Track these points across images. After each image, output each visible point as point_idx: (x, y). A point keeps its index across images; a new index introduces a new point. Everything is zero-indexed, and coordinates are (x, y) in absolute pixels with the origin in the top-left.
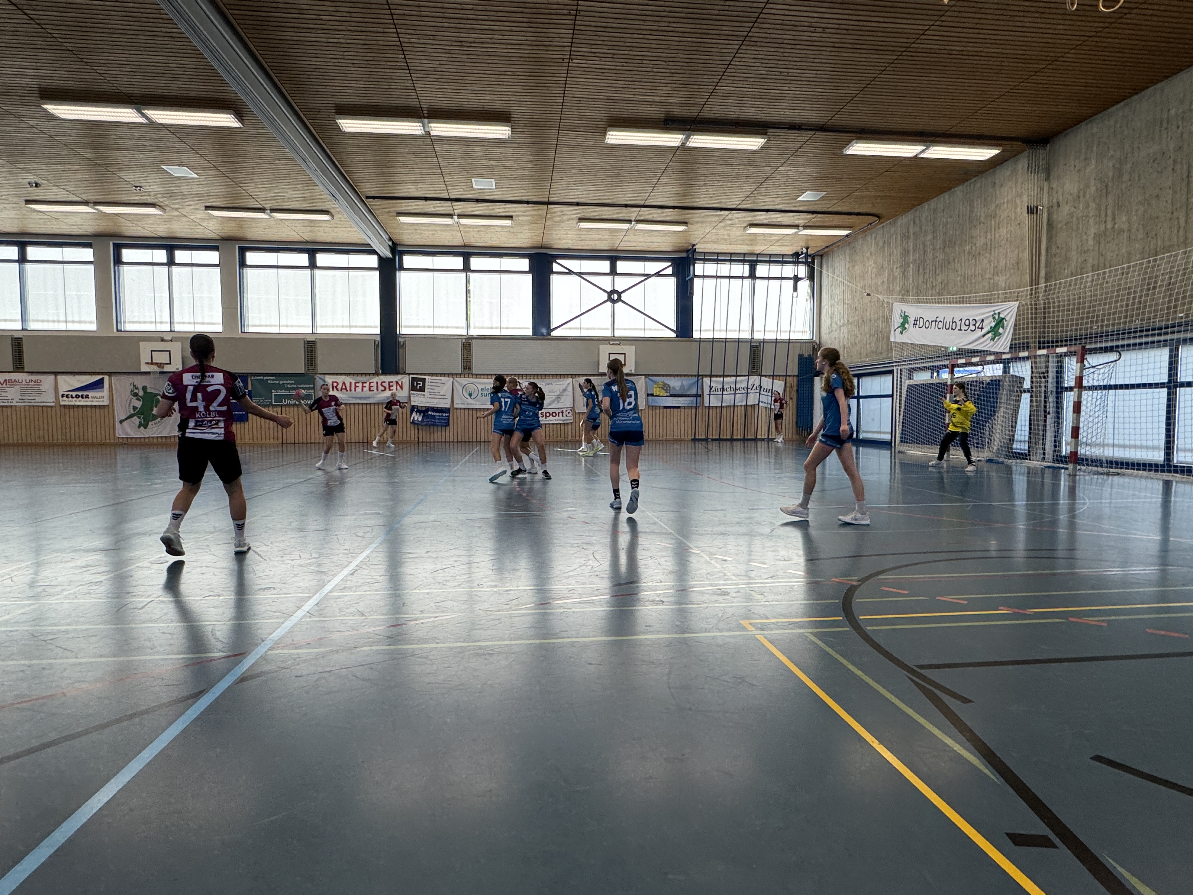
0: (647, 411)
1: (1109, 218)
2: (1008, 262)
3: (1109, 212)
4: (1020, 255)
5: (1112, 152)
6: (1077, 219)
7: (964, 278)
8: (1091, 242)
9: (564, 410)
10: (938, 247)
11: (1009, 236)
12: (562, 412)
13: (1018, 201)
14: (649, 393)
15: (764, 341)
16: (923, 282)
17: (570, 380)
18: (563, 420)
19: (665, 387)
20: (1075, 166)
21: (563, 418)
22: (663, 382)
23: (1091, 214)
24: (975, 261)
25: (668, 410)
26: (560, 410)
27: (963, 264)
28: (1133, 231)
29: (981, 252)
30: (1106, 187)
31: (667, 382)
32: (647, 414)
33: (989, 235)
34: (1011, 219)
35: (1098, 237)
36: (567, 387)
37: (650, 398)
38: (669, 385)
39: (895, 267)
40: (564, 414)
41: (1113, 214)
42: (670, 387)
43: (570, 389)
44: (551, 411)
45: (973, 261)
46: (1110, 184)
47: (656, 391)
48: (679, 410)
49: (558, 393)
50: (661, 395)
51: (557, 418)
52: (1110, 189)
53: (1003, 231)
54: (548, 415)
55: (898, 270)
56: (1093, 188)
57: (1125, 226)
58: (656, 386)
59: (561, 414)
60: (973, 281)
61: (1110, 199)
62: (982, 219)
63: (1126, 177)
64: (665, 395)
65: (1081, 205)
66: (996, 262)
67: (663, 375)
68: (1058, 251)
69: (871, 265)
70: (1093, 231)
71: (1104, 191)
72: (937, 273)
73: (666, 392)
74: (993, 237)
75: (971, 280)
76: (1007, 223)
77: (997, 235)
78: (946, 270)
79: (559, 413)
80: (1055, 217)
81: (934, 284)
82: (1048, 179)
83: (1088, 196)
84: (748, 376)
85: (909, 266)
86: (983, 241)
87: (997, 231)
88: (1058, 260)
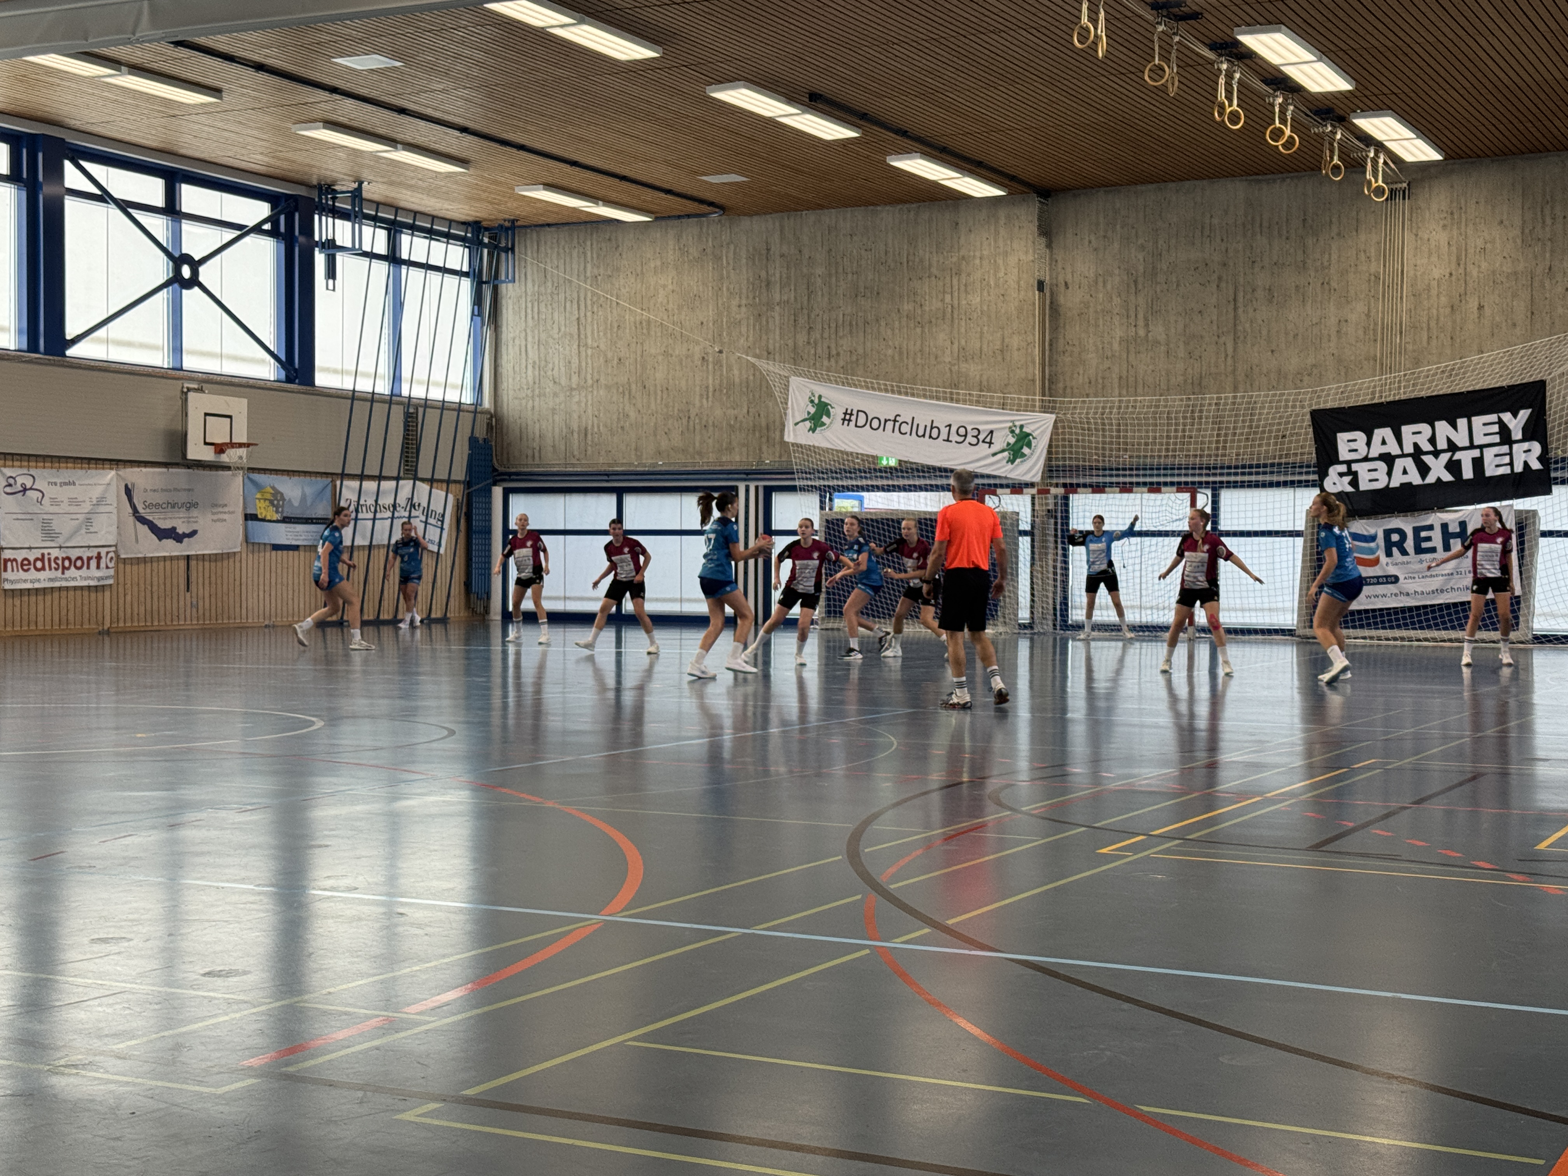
0: (244, 555)
1: (1141, 323)
2: (985, 346)
3: (1141, 316)
4: (1006, 340)
5: (1141, 241)
6: (1096, 312)
7: (901, 353)
8: (1116, 346)
9: (103, 551)
10: (840, 292)
11: (985, 308)
12: (99, 557)
13: (1000, 262)
14: (249, 511)
15: (426, 404)
16: (809, 343)
17: (110, 475)
18: (99, 579)
19: (276, 499)
20: (1090, 242)
21: (99, 574)
22: (273, 488)
23: (1115, 312)
24: (923, 332)
25: (279, 552)
26: (93, 553)
27: (897, 331)
28: (1172, 346)
29: (933, 320)
30: (1136, 282)
31: (281, 488)
32: (244, 562)
33: (948, 298)
34: (989, 285)
35: (1125, 342)
36: (106, 491)
37: (250, 522)
38: (282, 494)
39: (735, 302)
40: (103, 565)
41: (1146, 319)
42: (283, 499)
43: (112, 498)
44: (74, 554)
45: (919, 330)
46: (1140, 280)
47: (263, 509)
48: (296, 553)
49: (87, 507)
50: (268, 518)
51: (84, 572)
52: (1140, 287)
53: (976, 300)
54: (67, 563)
55: (744, 309)
56: (1117, 279)
57: (1162, 338)
58: (259, 496)
59: (93, 563)
60: (919, 361)
61: (1141, 300)
62: (934, 271)
63: (1161, 278)
64: (276, 517)
65: (1101, 296)
66: (963, 342)
67: (276, 472)
68: (1068, 348)
69: (664, 287)
70: (1119, 333)
71: (1133, 286)
72: (841, 334)
73: (277, 512)
74: (956, 302)
75: (914, 359)
76: (982, 290)
77: (964, 302)
78: (861, 334)
79: (89, 559)
80: (1061, 300)
81: (834, 352)
82: (1049, 246)
83: (1109, 287)
84: (397, 479)
85: (773, 309)
86: (936, 304)
87: (963, 295)
88: (1068, 359)
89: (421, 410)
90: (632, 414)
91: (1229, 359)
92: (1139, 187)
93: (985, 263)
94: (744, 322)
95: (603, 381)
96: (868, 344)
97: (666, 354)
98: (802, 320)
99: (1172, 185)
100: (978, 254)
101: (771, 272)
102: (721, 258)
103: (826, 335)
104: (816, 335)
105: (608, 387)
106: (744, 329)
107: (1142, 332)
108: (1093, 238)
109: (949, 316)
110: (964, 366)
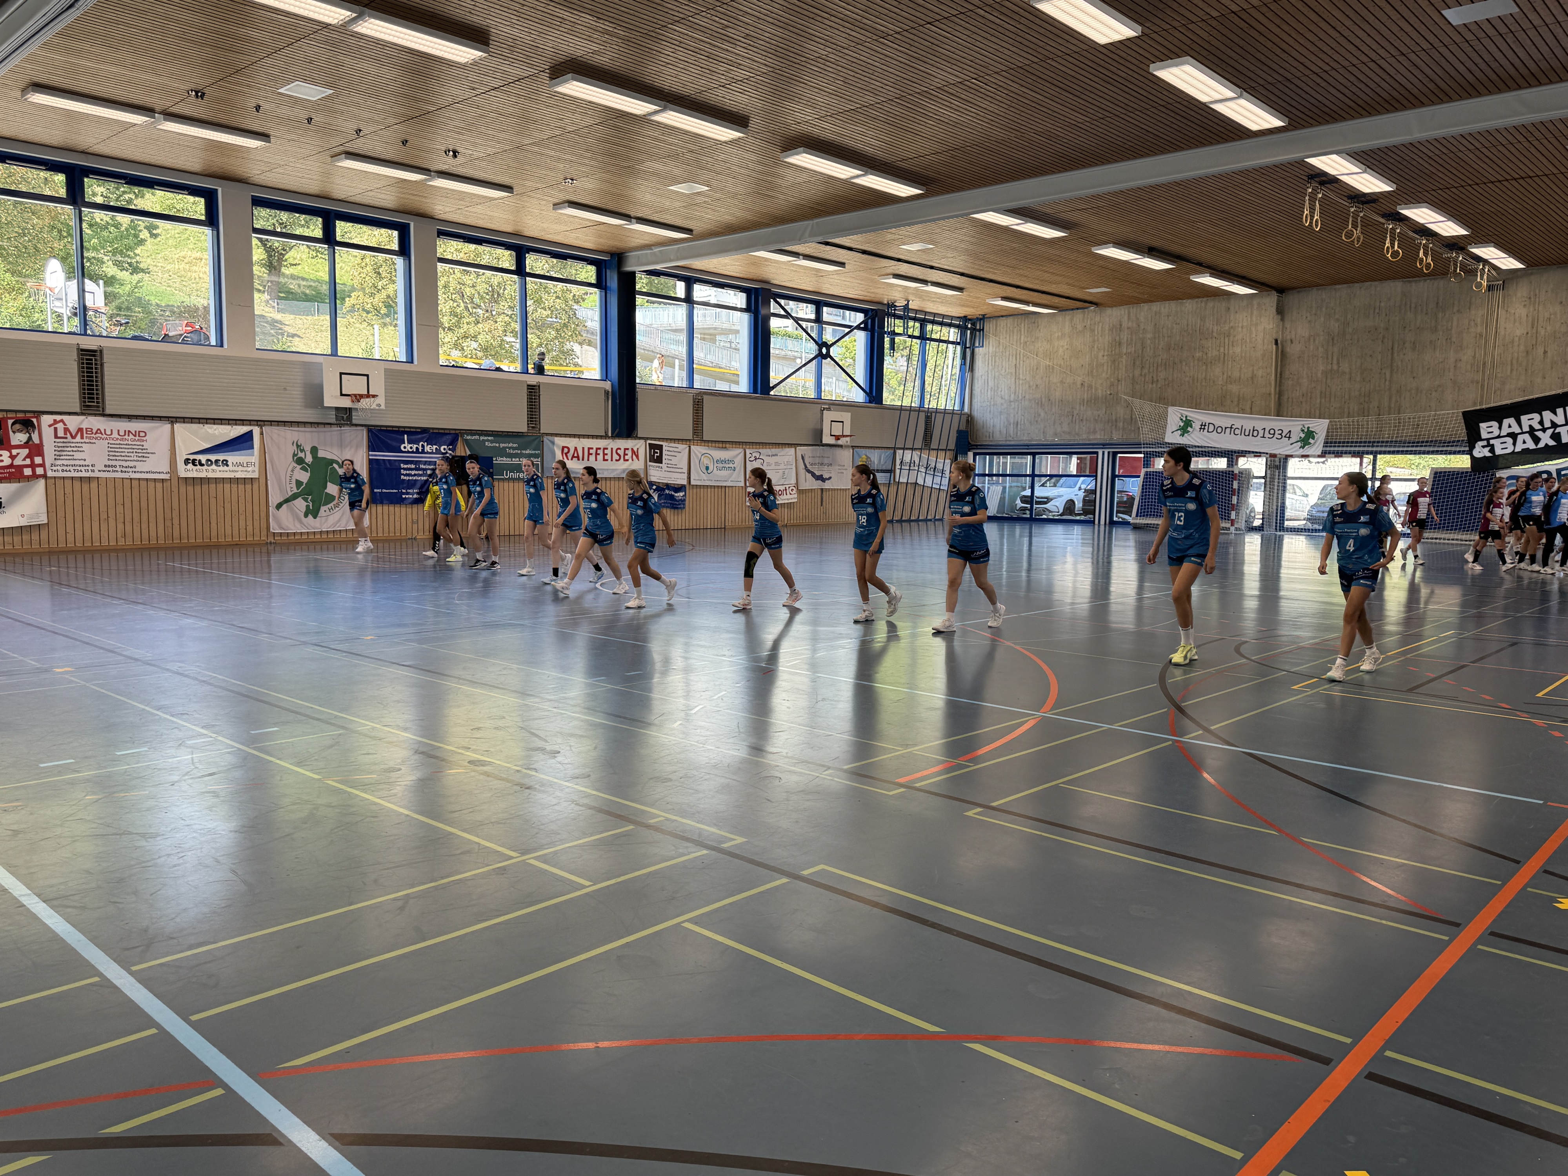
2: (1242, 376)
3: (1335, 358)
4: (1255, 372)
6: (1309, 356)
9: (788, 487)
11: (1243, 355)
12: (786, 489)
13: (1253, 329)
17: (792, 451)
18: (788, 500)
20: (1306, 317)
23: (1320, 356)
27: (1192, 368)
28: (1353, 374)
29: (1213, 361)
33: (1222, 349)
34: (1246, 342)
36: (790, 459)
40: (788, 492)
43: (798, 461)
63: (1348, 337)
67: (866, 447)
68: (1291, 376)
71: (1331, 342)
74: (1226, 352)
76: (1242, 344)
80: (1288, 349)
82: (1282, 319)
83: (1317, 342)
84: (922, 450)
85: (1121, 357)
86: (1215, 353)
87: (1231, 348)
88: (1290, 382)
89: (934, 414)
90: (1042, 414)
91: (1387, 383)
92: (1337, 286)
93: (1244, 330)
94: (1105, 365)
95: (1027, 397)
96: (1175, 375)
97: (1062, 382)
98: (1138, 363)
99: (1356, 285)
100: (1240, 325)
101: (1122, 337)
102: (1094, 331)
103: (1151, 370)
104: (1145, 371)
105: (1030, 400)
106: (1105, 368)
107: (1335, 367)
108: (1308, 315)
109: (1222, 359)
110: (1230, 387)
